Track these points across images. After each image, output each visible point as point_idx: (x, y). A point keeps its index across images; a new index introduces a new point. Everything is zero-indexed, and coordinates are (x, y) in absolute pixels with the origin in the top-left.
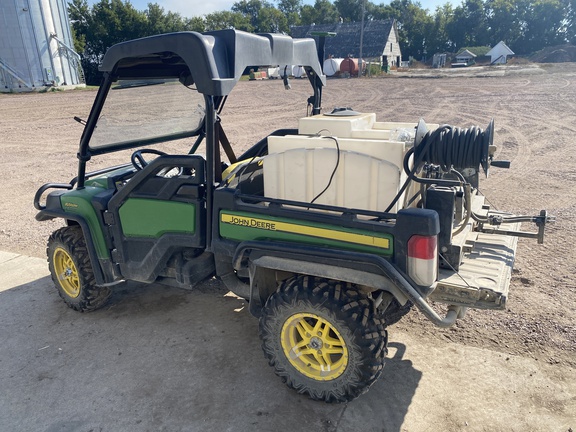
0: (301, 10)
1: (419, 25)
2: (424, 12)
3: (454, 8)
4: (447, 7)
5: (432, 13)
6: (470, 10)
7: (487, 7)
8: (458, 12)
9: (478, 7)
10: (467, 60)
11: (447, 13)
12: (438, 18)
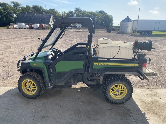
0: (21, 8)
1: (57, 16)
2: (58, 13)
3: (66, 13)
4: (64, 12)
5: (61, 13)
6: (70, 14)
7: (75, 14)
8: (67, 14)
9: (72, 13)
10: (71, 27)
11: (65, 14)
12: (62, 15)
